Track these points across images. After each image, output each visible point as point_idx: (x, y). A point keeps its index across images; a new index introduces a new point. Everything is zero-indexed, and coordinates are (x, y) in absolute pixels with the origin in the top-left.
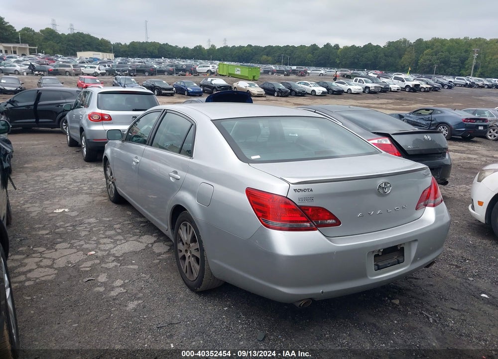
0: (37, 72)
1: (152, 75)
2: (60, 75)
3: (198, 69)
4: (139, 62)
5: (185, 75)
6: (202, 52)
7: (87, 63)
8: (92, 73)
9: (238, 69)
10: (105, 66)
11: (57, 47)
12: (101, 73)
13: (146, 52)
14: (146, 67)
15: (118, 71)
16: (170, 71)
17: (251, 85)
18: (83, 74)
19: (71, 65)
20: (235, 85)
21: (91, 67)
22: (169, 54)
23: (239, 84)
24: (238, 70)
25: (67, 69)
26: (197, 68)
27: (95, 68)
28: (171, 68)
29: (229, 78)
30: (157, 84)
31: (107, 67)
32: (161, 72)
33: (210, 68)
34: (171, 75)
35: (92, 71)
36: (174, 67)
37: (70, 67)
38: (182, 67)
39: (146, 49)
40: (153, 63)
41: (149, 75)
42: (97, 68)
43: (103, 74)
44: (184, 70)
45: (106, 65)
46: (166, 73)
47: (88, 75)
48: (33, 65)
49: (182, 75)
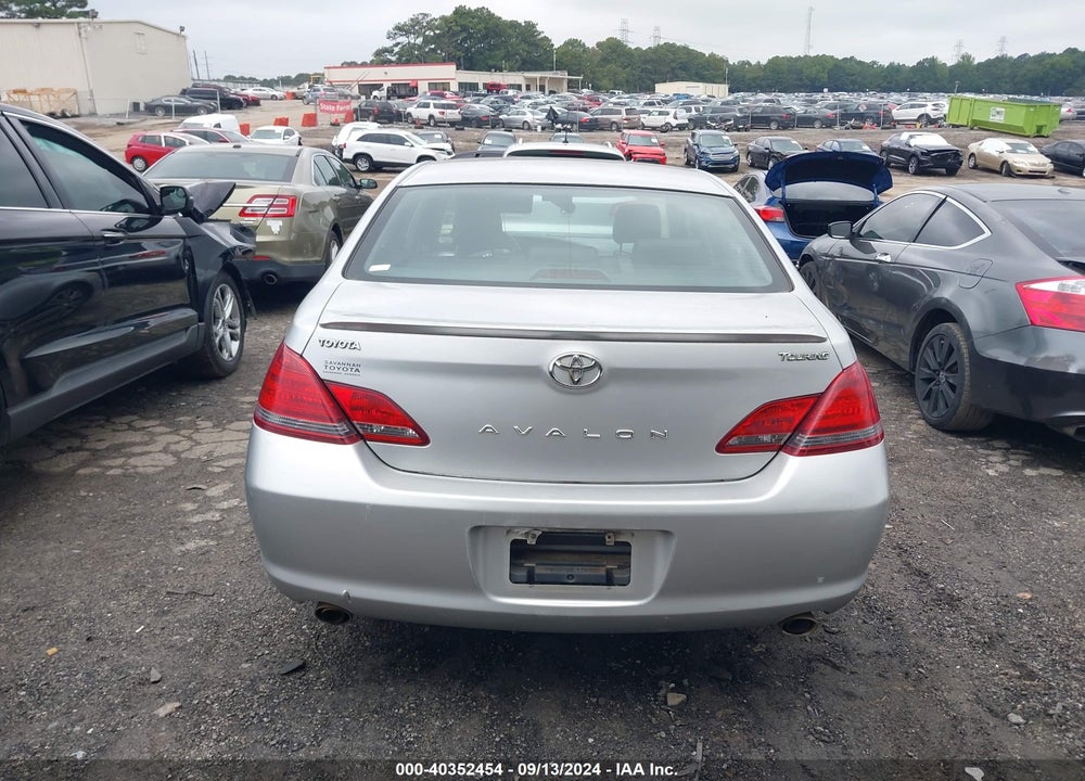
0: (559, 126)
1: (785, 128)
2: (602, 129)
3: (897, 114)
4: (766, 101)
5: (861, 128)
6: (936, 74)
7: (659, 104)
8: (660, 124)
9: (998, 109)
10: (689, 110)
11: (623, 76)
12: (678, 126)
13: (801, 80)
14: (774, 110)
15: (712, 119)
16: (827, 118)
17: (1014, 149)
18: (644, 127)
19: (623, 109)
20: (974, 147)
21: (661, 113)
22: (853, 83)
23: (982, 147)
24: (998, 113)
25: (614, 118)
26: (894, 111)
27: (668, 114)
28: (829, 112)
29: (972, 132)
30: (776, 148)
31: (694, 113)
32: (806, 121)
33: (929, 110)
34: (830, 127)
35: (659, 121)
36: (838, 111)
37: (619, 112)
38: (857, 109)
39: (802, 73)
40: (794, 103)
41: (778, 129)
42: (672, 115)
43: (681, 127)
44: (861, 117)
45: (693, 107)
46: (817, 125)
47: (654, 129)
48: (554, 111)
49: (854, 128)
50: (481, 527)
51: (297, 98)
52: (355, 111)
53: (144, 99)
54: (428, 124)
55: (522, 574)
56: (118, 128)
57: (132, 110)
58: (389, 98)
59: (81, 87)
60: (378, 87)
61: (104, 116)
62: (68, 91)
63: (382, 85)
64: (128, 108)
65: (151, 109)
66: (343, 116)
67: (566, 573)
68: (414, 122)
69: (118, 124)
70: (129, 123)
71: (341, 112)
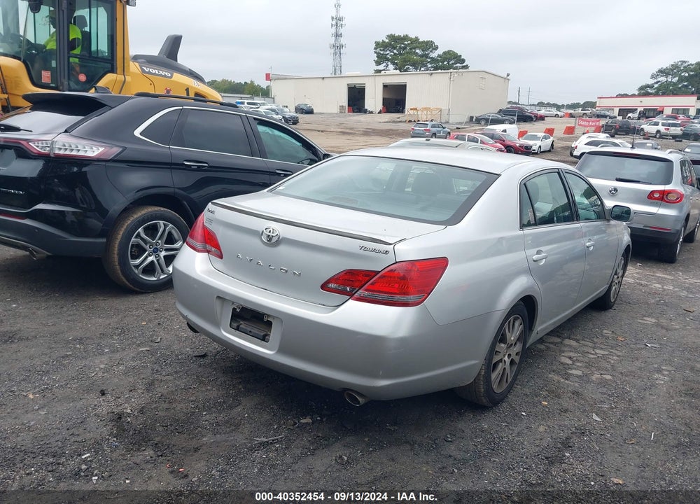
50: (222, 298)
51: (572, 117)
52: (603, 126)
53: (476, 114)
54: (655, 137)
55: (235, 325)
56: (457, 130)
57: (468, 120)
58: (639, 118)
59: (444, 107)
60: (633, 111)
61: (453, 124)
62: (437, 109)
63: (637, 109)
64: (466, 119)
65: (478, 121)
66: (593, 129)
67: (249, 329)
68: (644, 135)
69: (457, 128)
70: (463, 128)
71: (593, 126)
